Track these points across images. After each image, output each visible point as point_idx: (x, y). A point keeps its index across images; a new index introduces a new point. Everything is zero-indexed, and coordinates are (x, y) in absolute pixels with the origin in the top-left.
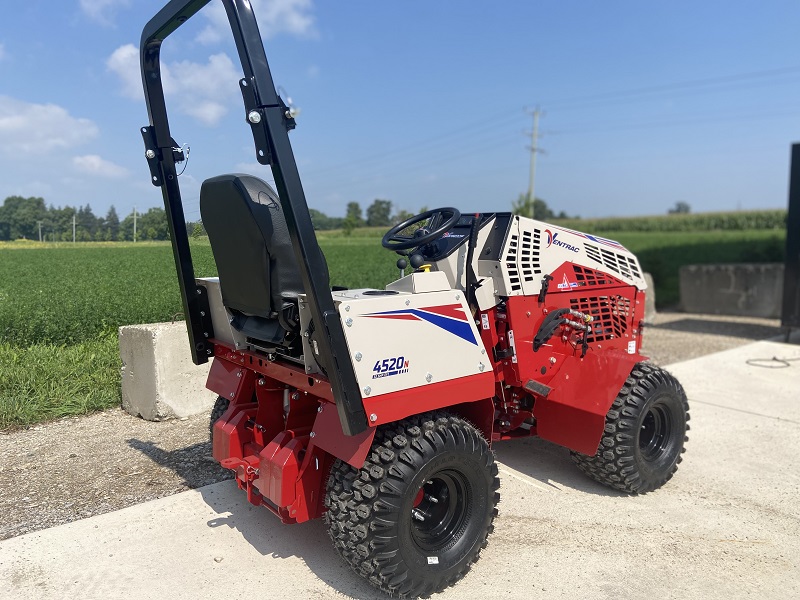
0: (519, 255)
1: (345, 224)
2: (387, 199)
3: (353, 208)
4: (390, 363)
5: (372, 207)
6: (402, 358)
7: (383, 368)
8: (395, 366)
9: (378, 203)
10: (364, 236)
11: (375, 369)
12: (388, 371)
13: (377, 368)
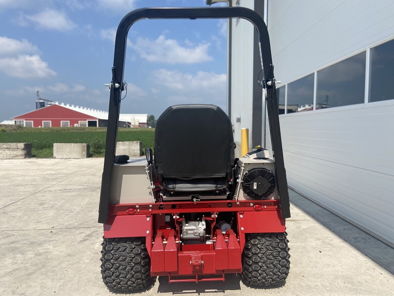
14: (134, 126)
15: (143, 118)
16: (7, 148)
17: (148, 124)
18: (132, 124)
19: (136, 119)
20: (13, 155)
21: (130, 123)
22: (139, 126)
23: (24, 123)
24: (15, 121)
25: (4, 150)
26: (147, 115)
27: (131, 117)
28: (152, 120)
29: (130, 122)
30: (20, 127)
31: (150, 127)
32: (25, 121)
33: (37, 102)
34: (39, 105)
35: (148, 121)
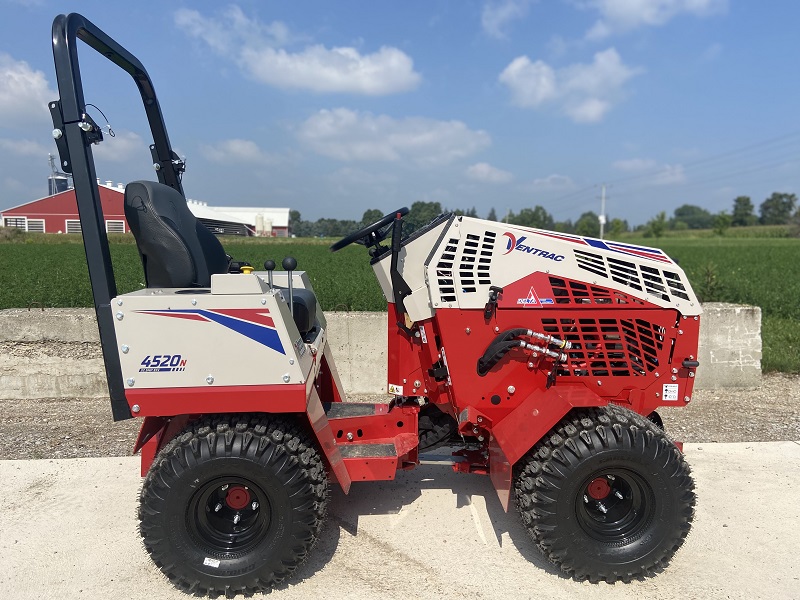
0: (457, 262)
1: (718, 222)
2: (790, 193)
3: (743, 203)
4: (162, 360)
5: (768, 201)
6: (179, 357)
7: (152, 363)
8: (168, 363)
9: (777, 197)
10: (748, 236)
11: (143, 363)
12: (159, 367)
13: (146, 362)
14: (262, 233)
15: (280, 217)
16: (45, 341)
17: (289, 229)
18: (257, 229)
19: (265, 220)
20: (77, 382)
21: (253, 228)
22: (273, 234)
23: (26, 223)
24: (6, 220)
25: (28, 354)
26: (288, 210)
27: (256, 214)
28: (296, 222)
29: (253, 224)
30: (19, 232)
31: (293, 236)
32: (26, 220)
33: (50, 180)
34: (54, 186)
35: (290, 222)
